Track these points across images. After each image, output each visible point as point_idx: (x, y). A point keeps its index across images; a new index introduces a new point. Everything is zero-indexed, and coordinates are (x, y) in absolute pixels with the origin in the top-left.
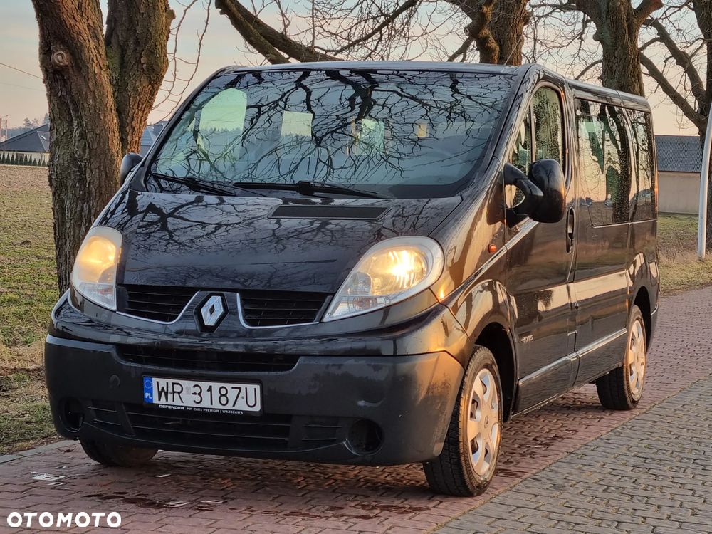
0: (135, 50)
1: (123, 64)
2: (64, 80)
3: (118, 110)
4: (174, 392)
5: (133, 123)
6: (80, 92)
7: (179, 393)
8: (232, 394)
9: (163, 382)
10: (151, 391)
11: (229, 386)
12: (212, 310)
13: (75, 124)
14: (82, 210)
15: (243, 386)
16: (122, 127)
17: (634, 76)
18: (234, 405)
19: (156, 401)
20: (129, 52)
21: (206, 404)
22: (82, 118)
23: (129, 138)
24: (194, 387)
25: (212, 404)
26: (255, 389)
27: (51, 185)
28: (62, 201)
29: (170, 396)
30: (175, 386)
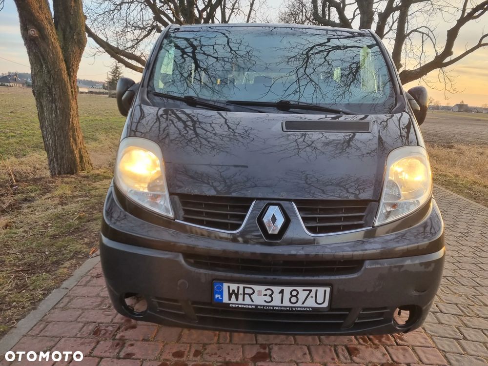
0: (70, 32)
1: (65, 38)
2: (36, 44)
3: (65, 60)
4: (244, 294)
6: (45, 50)
7: (250, 295)
8: (302, 295)
9: (234, 287)
10: (221, 293)
11: (300, 289)
12: (274, 219)
13: (44, 66)
14: (52, 107)
15: (314, 289)
18: (303, 303)
19: (226, 300)
20: (67, 33)
22: (47, 63)
24: (266, 290)
25: (282, 303)
26: (325, 291)
27: (34, 95)
28: (41, 103)
29: (241, 297)
30: (246, 289)
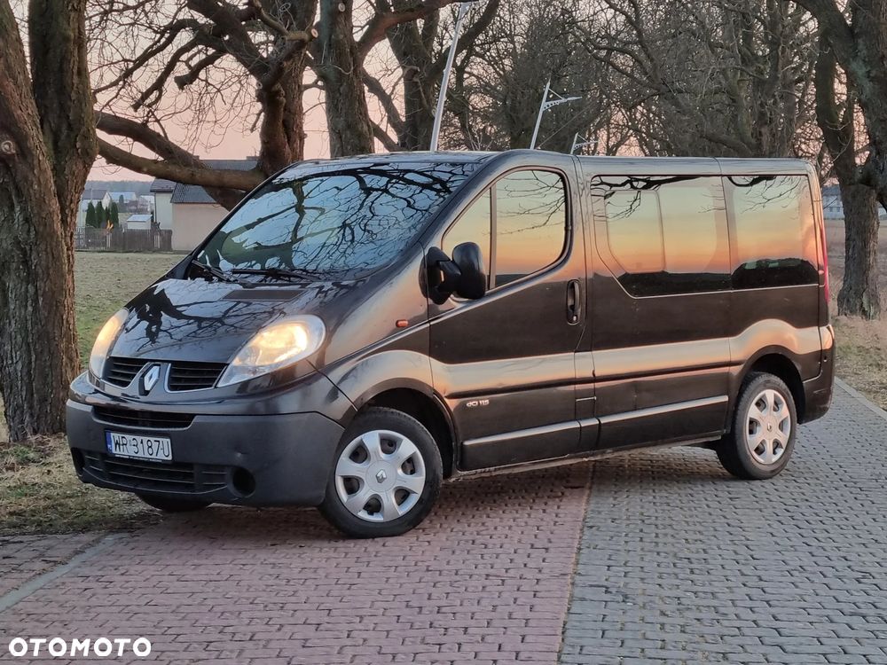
2: (8, 167)
3: (58, 194)
4: (123, 444)
5: (72, 206)
6: (26, 179)
7: (126, 445)
8: (155, 446)
9: (117, 436)
10: (111, 443)
11: (152, 439)
13: (17, 209)
15: (161, 440)
16: (62, 210)
17: (361, 114)
18: (157, 455)
19: (114, 451)
20: (63, 137)
21: (140, 454)
23: (69, 219)
24: (133, 440)
25: (144, 454)
26: (168, 442)
29: (121, 448)
30: (123, 439)
